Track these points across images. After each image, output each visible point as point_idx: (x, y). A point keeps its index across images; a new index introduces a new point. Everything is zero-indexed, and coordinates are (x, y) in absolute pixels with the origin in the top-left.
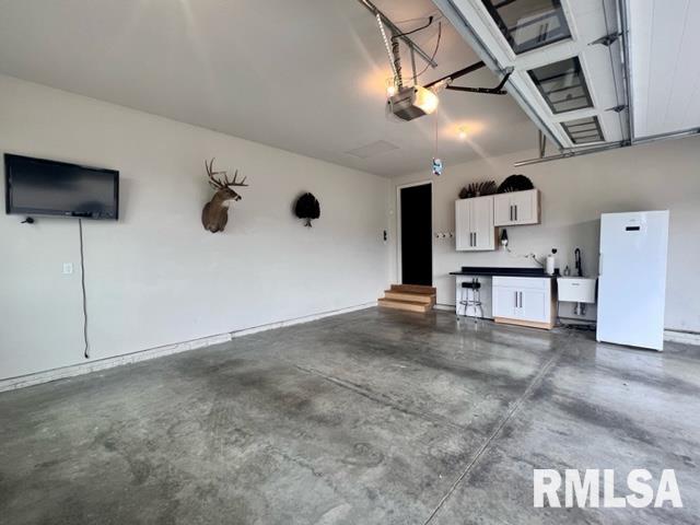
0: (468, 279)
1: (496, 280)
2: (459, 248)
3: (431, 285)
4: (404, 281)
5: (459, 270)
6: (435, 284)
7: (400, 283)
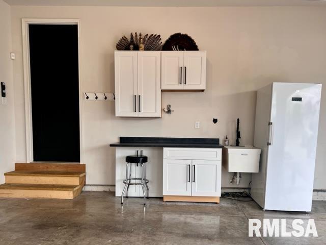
0: (131, 152)
1: (167, 151)
2: (119, 113)
3: (79, 160)
4: (37, 156)
5: (116, 141)
6: (84, 158)
7: (30, 159)
